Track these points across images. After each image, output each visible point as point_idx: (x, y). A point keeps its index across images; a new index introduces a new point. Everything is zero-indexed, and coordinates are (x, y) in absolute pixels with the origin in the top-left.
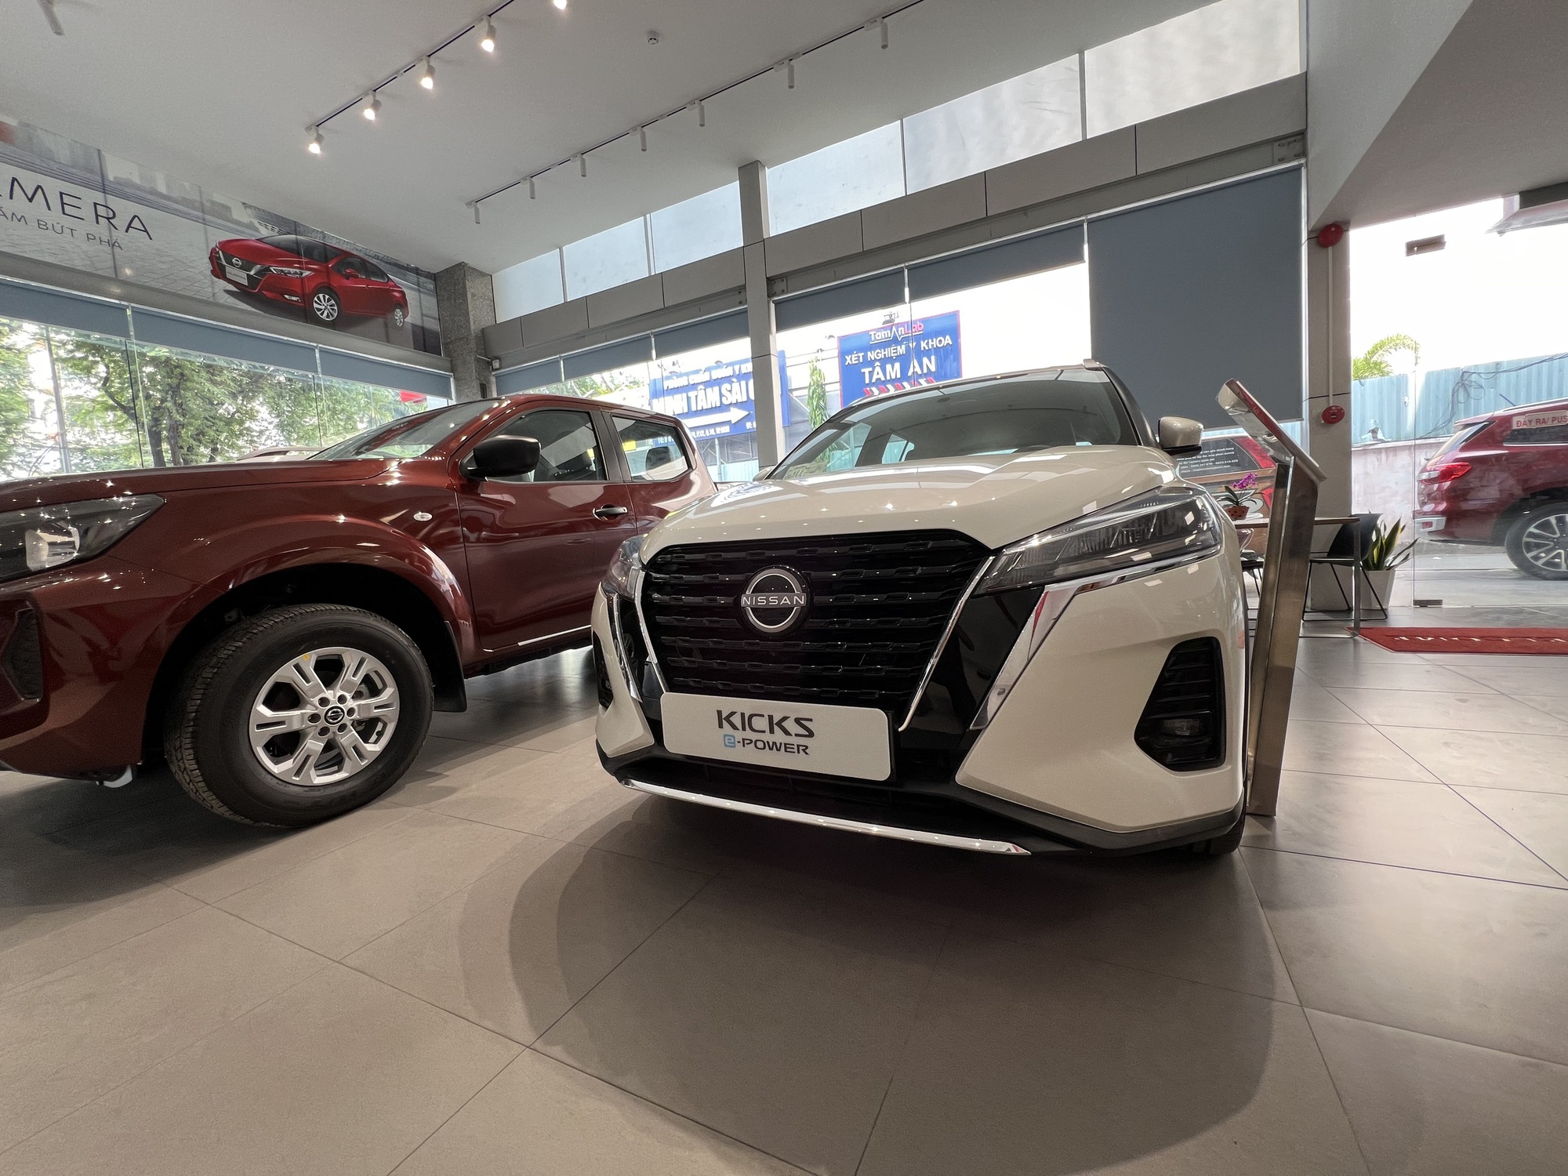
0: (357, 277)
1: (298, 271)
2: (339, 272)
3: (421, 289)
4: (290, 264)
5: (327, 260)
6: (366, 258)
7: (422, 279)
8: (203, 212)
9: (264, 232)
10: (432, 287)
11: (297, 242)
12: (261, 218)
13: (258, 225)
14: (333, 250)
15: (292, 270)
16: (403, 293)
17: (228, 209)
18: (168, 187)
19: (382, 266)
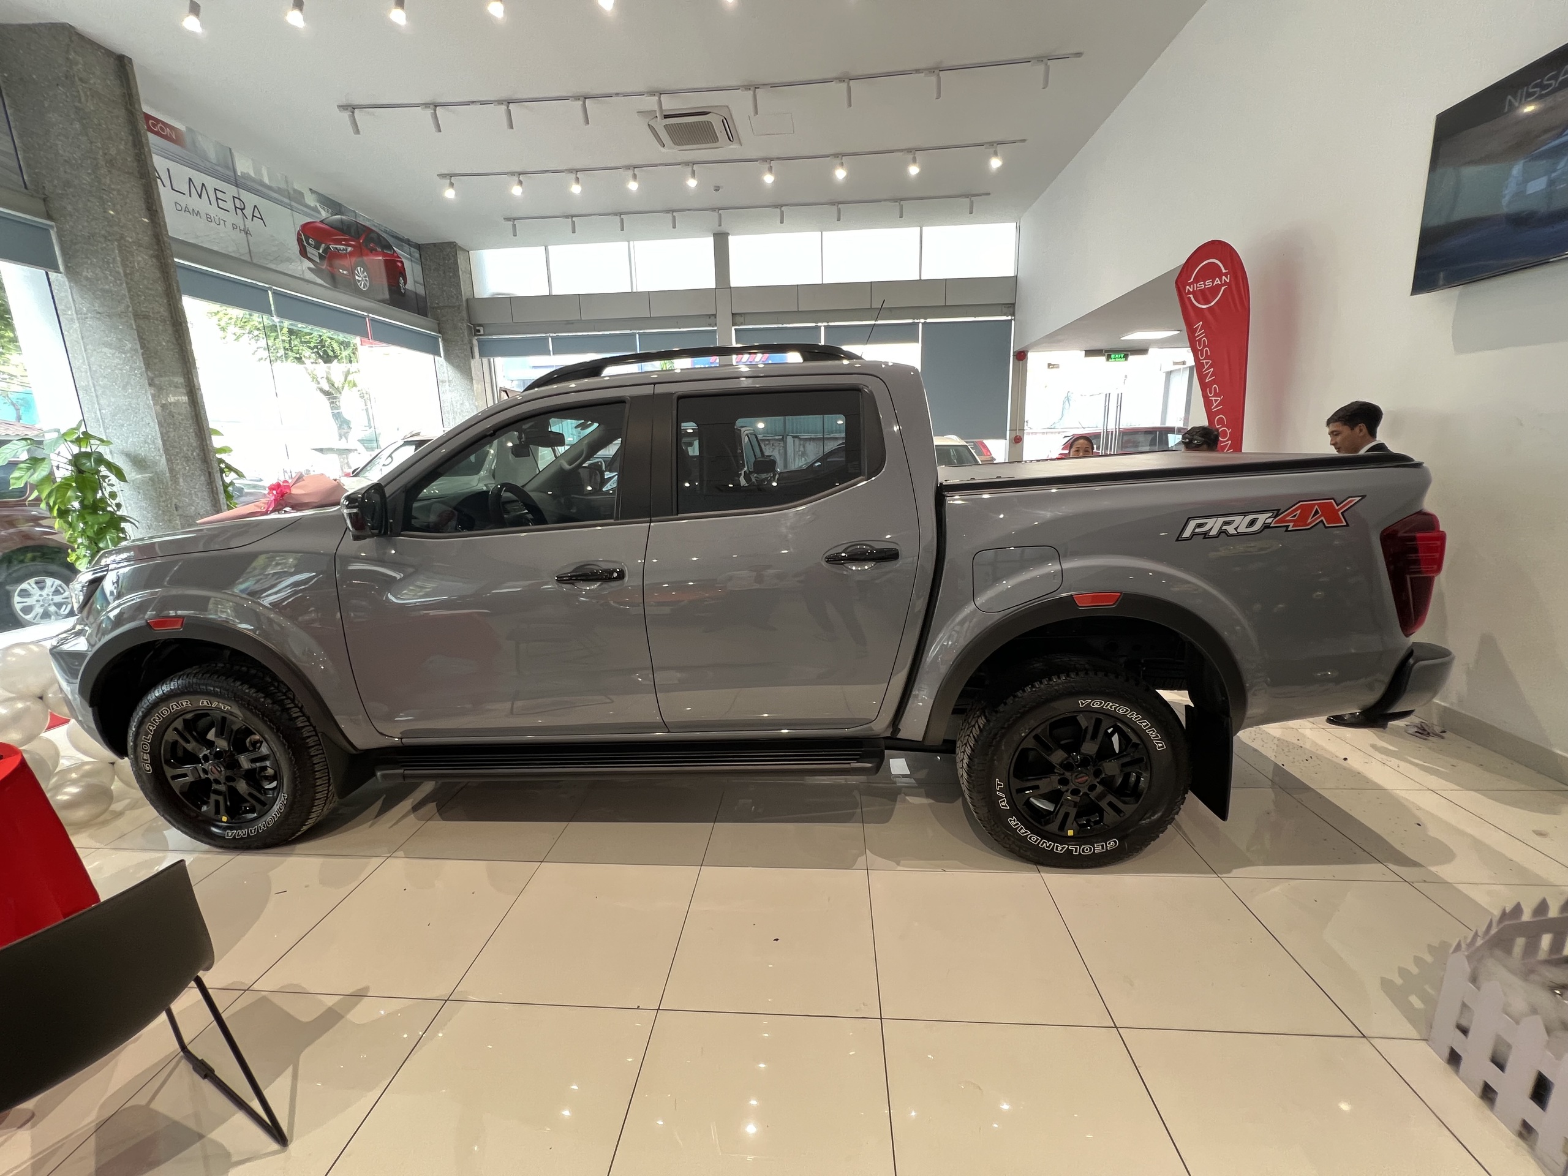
0: (376, 250)
1: (344, 247)
2: (367, 246)
3: (413, 259)
4: (339, 242)
5: (359, 238)
6: (380, 233)
7: (413, 249)
8: (290, 200)
9: (324, 214)
10: (417, 255)
11: (342, 221)
12: (319, 201)
13: (319, 207)
14: (362, 227)
15: (342, 247)
16: (402, 262)
17: (301, 194)
18: (270, 180)
19: (391, 240)
